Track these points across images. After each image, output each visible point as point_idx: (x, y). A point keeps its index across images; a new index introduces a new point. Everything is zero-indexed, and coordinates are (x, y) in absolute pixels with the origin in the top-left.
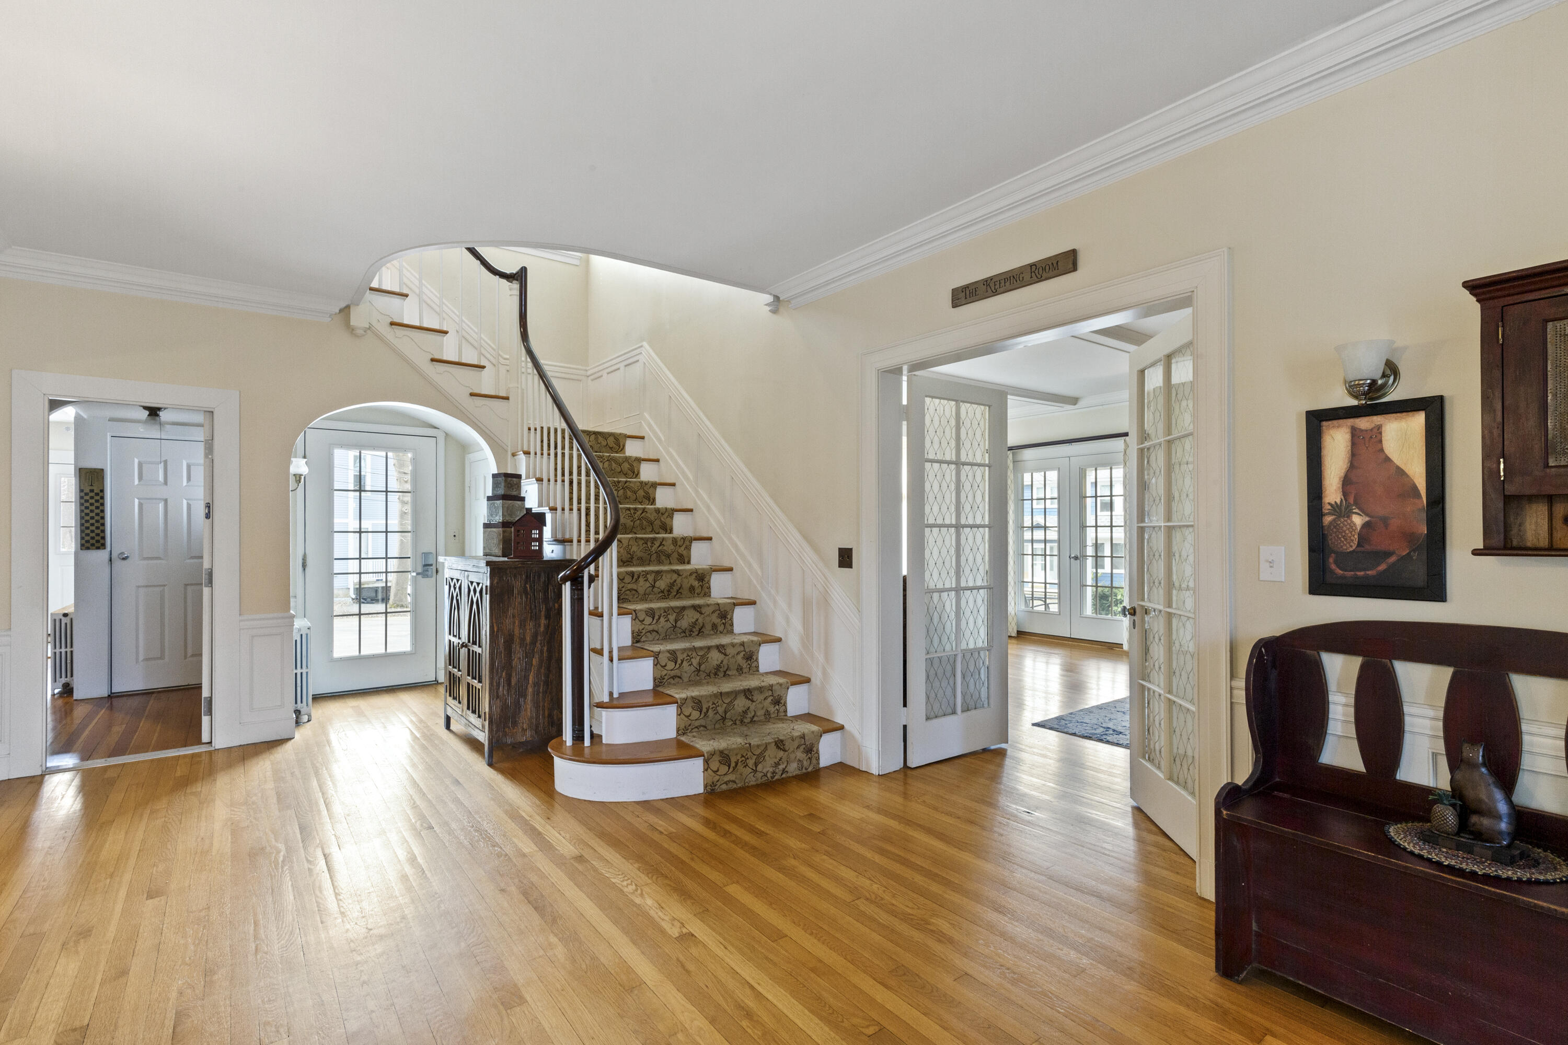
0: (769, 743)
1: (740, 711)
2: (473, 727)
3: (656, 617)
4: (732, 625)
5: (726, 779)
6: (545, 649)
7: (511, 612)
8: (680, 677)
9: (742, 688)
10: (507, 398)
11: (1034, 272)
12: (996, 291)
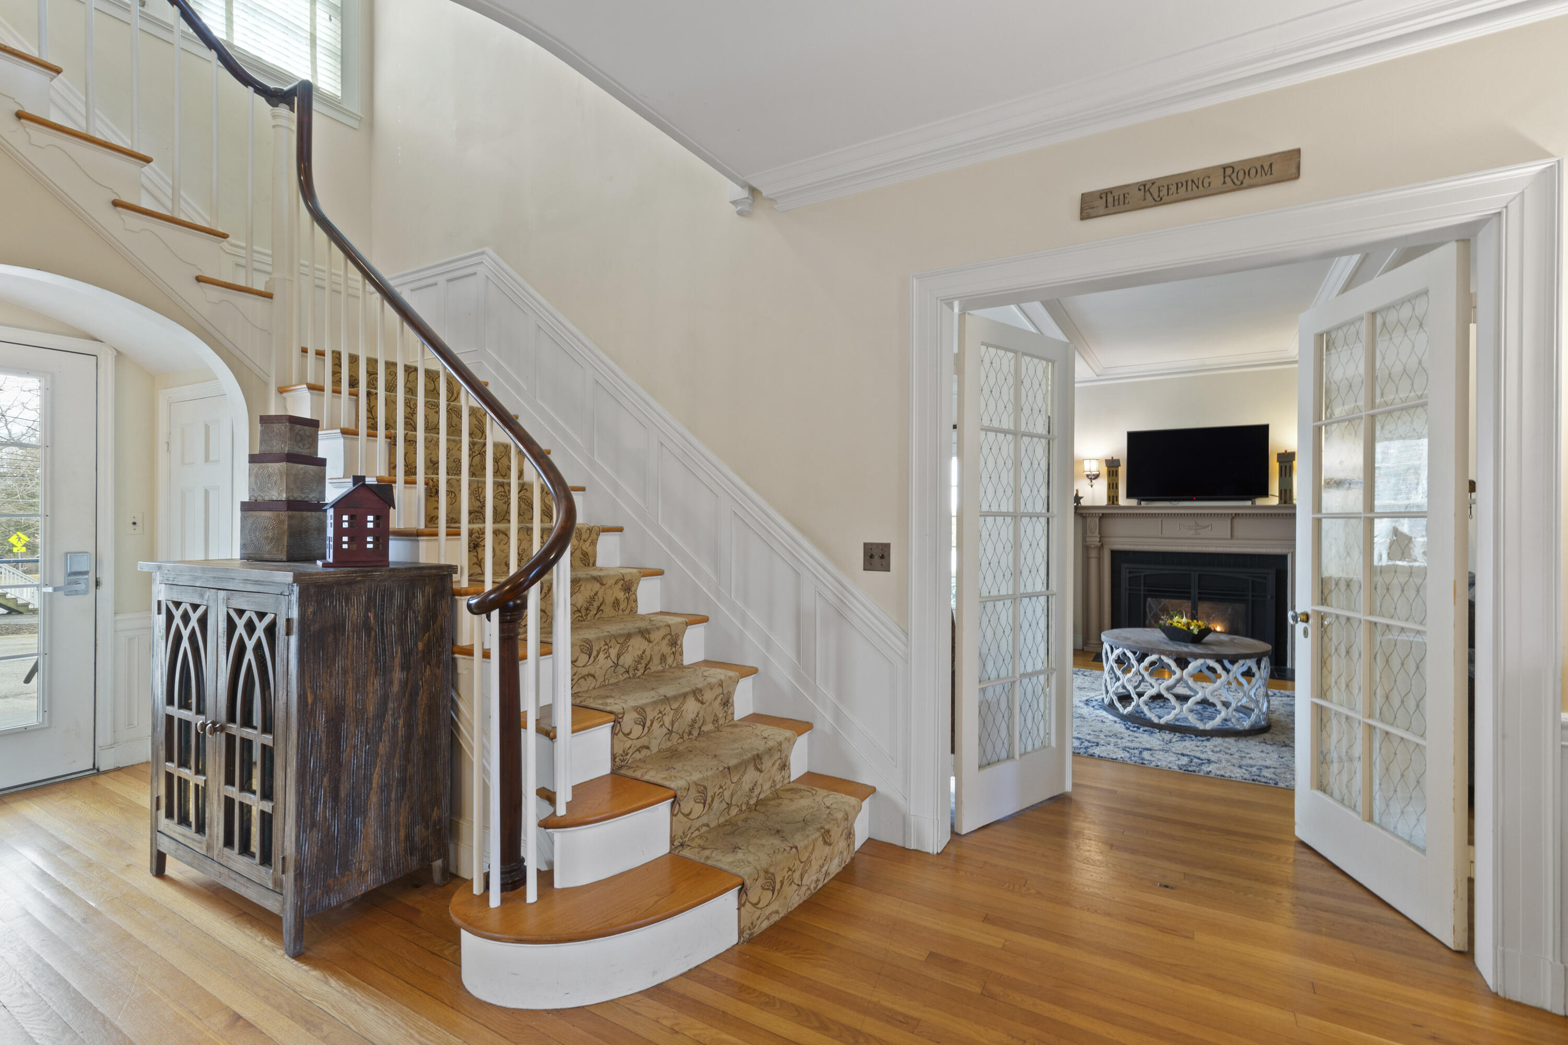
0: (816, 839)
1: (747, 790)
2: (243, 881)
3: (594, 653)
4: (681, 654)
5: (768, 911)
6: (401, 722)
7: (339, 664)
8: (648, 748)
9: (749, 755)
10: (269, 296)
11: (1230, 176)
12: (1161, 199)
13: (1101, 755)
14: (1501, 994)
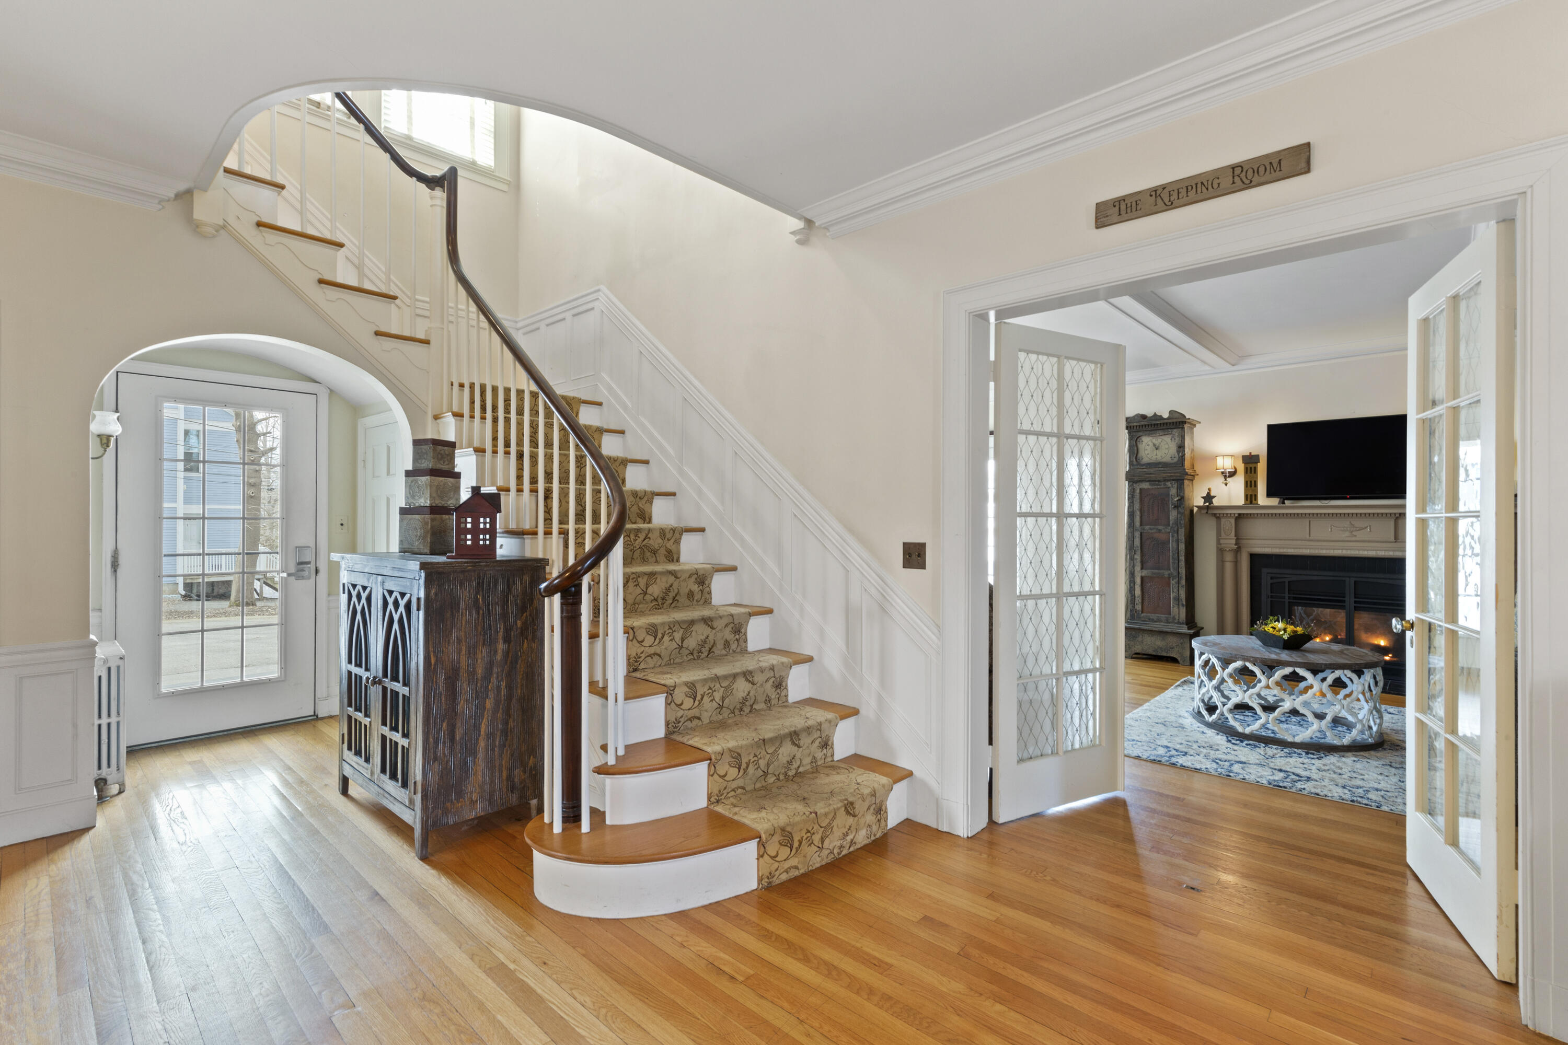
0: (838, 809)
1: (785, 762)
2: (392, 799)
3: (659, 636)
4: (746, 641)
5: (787, 865)
6: (503, 684)
7: (455, 635)
8: (699, 718)
9: (787, 731)
10: (427, 342)
11: (1239, 176)
12: (1172, 203)
13: (1184, 764)
14: (1531, 1027)
